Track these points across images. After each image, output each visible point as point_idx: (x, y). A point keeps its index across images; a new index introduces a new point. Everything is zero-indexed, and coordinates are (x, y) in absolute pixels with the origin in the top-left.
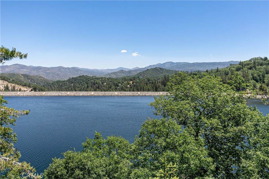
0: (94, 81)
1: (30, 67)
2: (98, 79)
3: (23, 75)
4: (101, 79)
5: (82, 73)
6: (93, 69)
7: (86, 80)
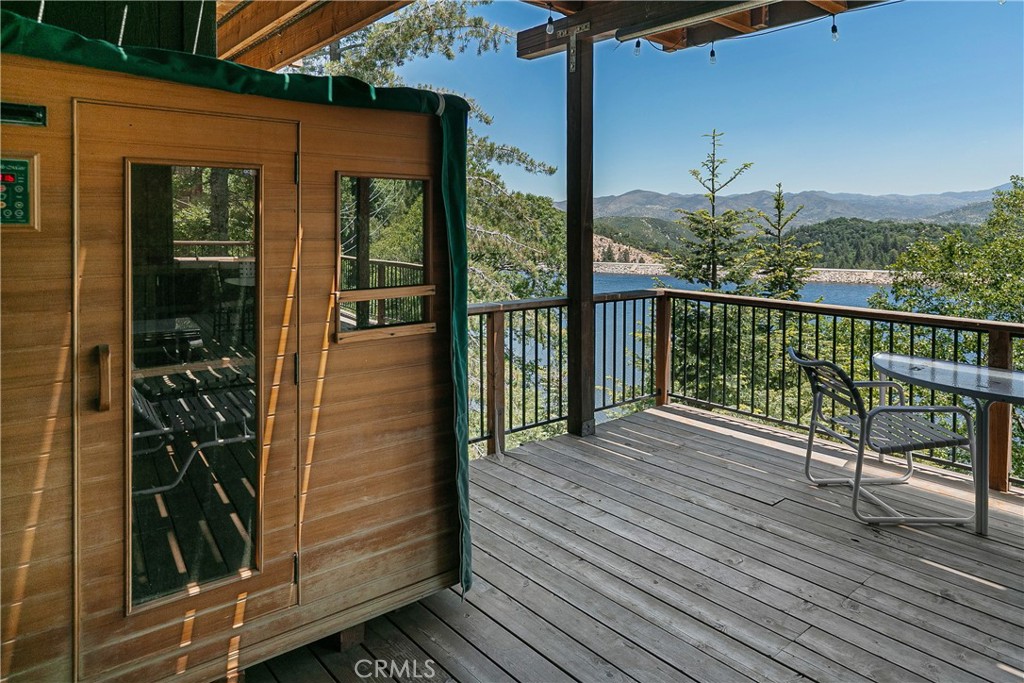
0: (886, 236)
1: (670, 197)
2: (901, 229)
3: (652, 221)
4: (913, 231)
5: (837, 210)
6: (881, 197)
7: (851, 233)
